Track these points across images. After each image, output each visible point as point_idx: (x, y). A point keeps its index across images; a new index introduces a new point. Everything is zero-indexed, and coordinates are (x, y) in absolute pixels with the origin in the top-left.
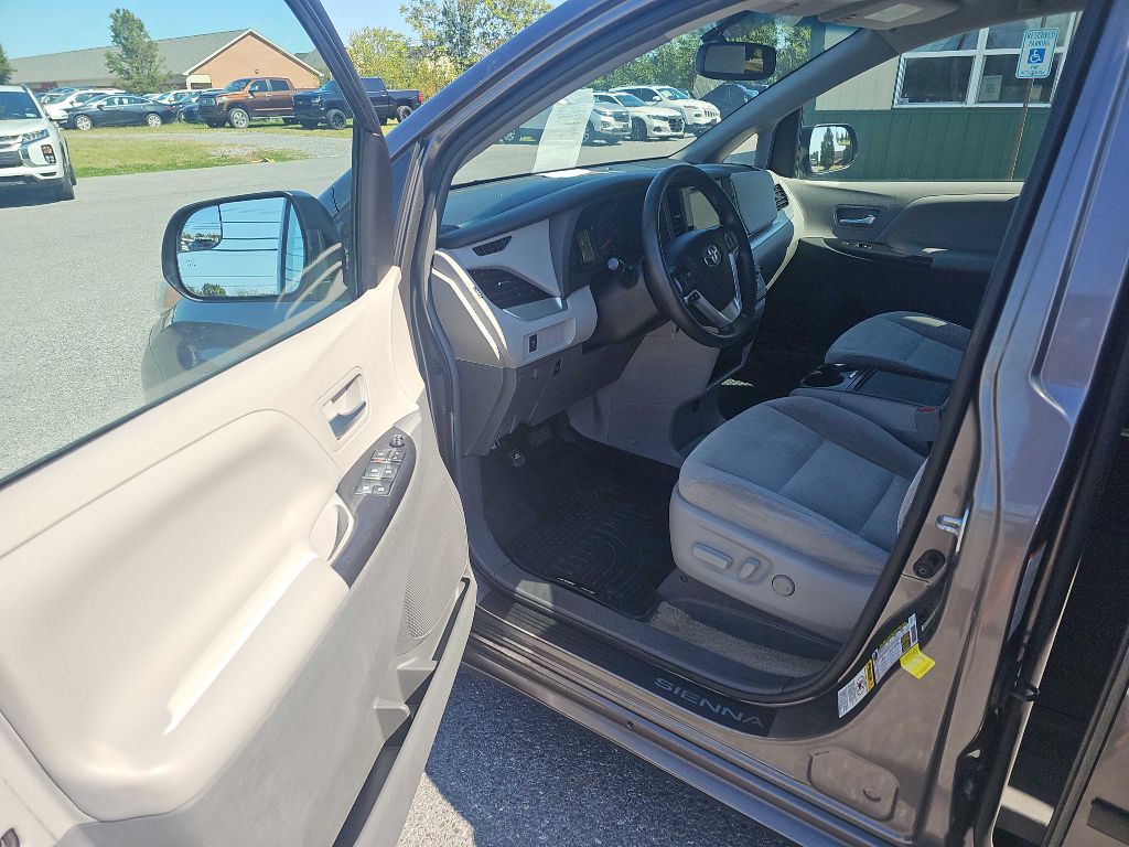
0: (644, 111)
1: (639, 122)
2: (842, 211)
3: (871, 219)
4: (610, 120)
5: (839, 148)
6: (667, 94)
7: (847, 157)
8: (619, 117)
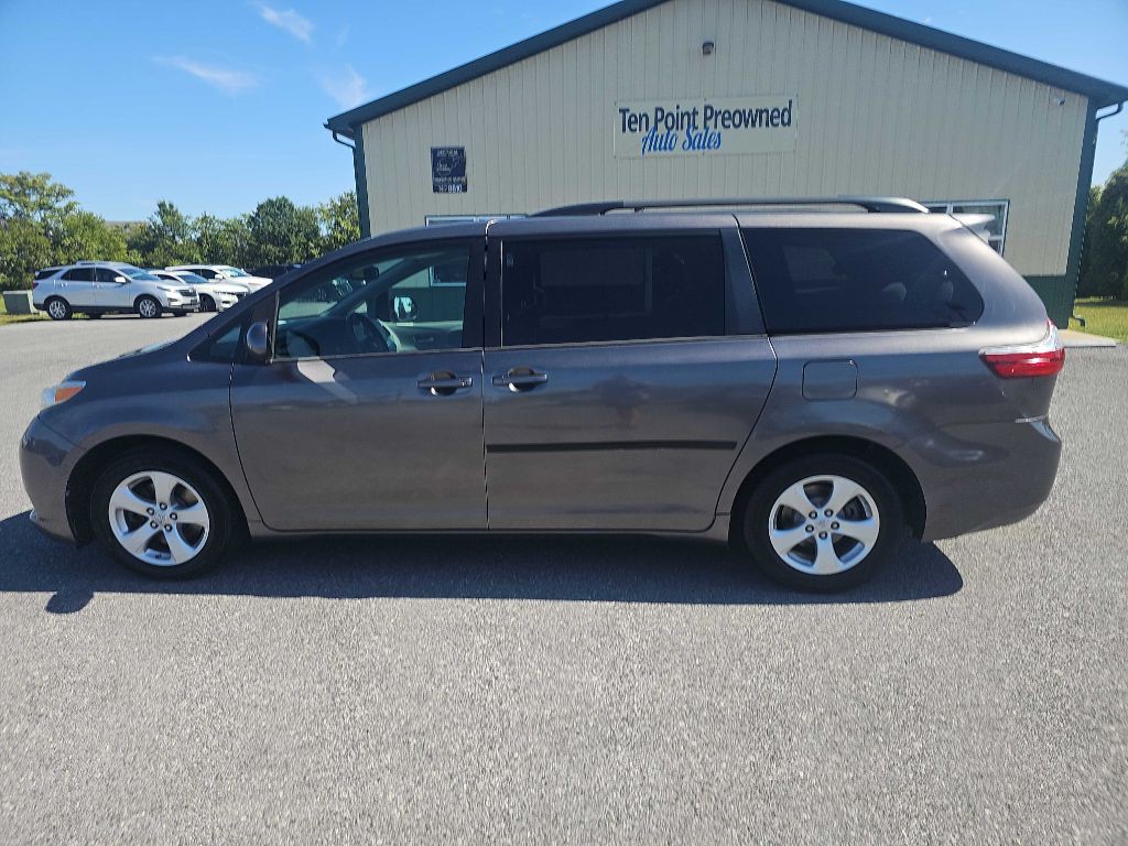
0: (207, 288)
1: (205, 297)
2: (418, 337)
3: (432, 339)
4: (178, 296)
5: (408, 309)
6: (229, 274)
7: (412, 313)
8: (185, 293)
